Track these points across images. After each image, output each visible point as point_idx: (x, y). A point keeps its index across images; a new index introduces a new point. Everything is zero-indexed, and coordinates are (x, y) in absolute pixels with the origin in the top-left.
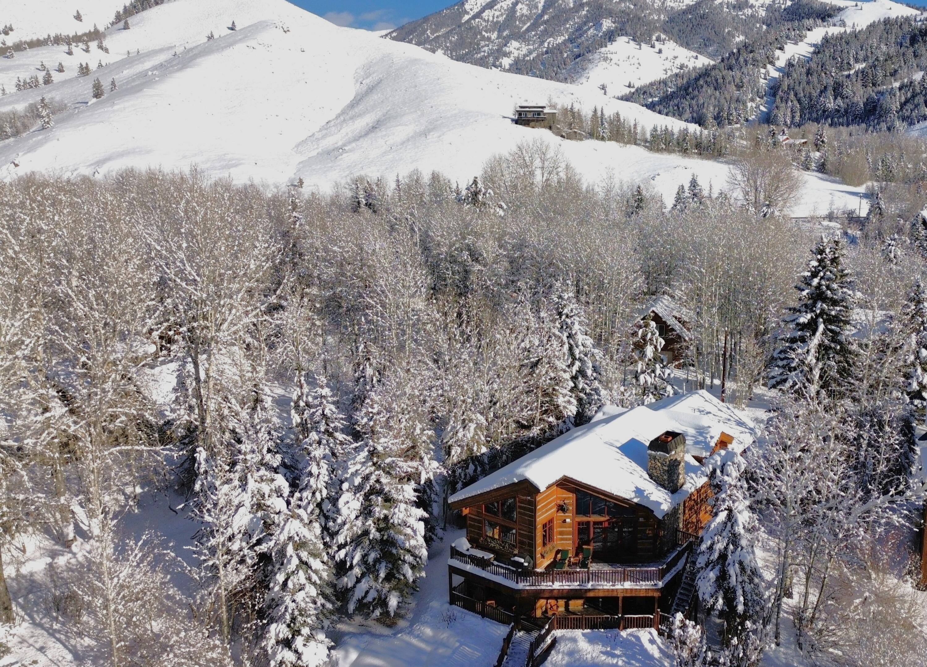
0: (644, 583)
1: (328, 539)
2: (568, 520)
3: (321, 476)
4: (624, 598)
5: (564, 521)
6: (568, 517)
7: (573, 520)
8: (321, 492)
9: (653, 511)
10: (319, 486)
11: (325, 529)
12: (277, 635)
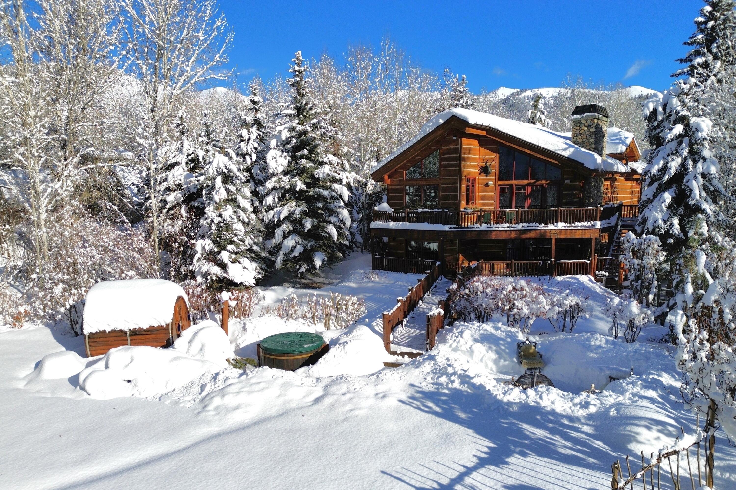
0: (580, 224)
1: (257, 204)
2: (490, 182)
3: (250, 141)
4: (558, 240)
5: (487, 185)
6: (490, 180)
7: (494, 183)
8: (250, 156)
9: (583, 164)
10: (249, 151)
11: (255, 193)
12: (204, 248)
